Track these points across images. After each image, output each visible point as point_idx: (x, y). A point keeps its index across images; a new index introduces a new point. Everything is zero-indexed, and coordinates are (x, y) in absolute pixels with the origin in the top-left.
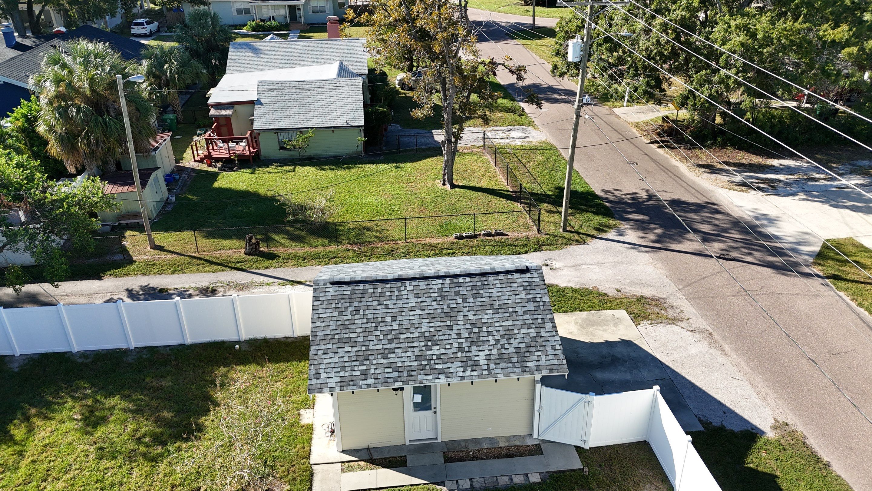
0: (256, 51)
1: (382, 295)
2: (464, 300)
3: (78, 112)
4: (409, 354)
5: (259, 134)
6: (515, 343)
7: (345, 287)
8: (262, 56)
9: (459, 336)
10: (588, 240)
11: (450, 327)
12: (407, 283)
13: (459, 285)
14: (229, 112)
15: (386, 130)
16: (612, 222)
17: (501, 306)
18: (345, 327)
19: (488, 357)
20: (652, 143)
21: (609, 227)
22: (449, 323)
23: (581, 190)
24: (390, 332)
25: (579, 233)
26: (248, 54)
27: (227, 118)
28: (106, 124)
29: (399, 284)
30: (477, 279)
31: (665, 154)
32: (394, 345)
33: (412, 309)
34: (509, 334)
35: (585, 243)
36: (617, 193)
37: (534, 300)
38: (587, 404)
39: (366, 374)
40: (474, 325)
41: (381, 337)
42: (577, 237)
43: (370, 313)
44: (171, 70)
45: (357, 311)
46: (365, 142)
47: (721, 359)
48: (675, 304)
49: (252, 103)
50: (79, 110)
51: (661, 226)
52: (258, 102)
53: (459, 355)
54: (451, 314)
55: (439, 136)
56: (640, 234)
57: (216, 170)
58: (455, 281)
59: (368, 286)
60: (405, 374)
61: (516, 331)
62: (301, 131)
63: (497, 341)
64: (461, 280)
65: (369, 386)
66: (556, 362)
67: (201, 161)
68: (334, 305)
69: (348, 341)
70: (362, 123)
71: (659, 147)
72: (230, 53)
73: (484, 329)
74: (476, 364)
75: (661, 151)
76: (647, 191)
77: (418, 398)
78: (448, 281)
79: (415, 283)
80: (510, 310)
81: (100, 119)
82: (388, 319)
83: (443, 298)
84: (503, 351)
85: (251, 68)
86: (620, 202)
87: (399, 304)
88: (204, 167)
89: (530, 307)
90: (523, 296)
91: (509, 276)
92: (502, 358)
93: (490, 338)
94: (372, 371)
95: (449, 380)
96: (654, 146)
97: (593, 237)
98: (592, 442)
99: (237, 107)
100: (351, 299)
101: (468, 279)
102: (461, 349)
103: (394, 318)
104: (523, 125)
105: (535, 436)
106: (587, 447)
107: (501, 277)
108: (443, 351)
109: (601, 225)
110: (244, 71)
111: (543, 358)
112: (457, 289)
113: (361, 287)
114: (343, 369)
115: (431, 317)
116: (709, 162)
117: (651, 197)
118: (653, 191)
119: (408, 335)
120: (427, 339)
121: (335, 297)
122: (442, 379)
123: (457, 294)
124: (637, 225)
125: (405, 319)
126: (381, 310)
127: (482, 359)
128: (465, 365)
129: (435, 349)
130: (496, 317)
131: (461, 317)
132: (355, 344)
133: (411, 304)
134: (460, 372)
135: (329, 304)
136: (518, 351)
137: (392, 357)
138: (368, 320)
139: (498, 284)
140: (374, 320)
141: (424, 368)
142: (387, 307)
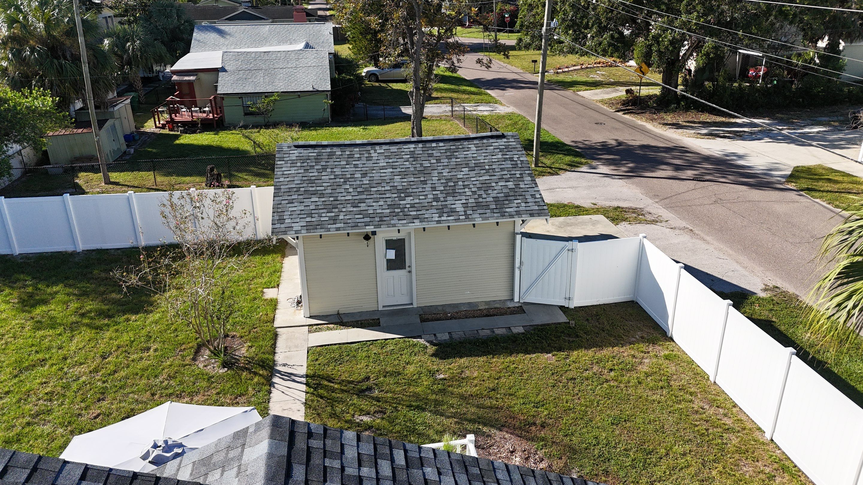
0: (221, 33)
1: (351, 156)
2: (438, 161)
3: (32, 52)
4: (381, 203)
5: (223, 99)
6: (494, 194)
7: (311, 150)
8: (228, 37)
9: (434, 189)
10: (560, 172)
11: (424, 182)
12: (377, 148)
13: (433, 149)
14: (192, 78)
15: (353, 106)
16: (583, 160)
17: (477, 165)
18: (311, 182)
19: (465, 206)
20: (618, 111)
21: (581, 163)
22: (422, 179)
23: (550, 141)
24: (360, 186)
25: (551, 168)
26: (212, 36)
27: (190, 83)
28: (61, 68)
29: (369, 148)
30: (451, 143)
31: (631, 118)
32: (364, 197)
33: (383, 168)
34: (486, 187)
35: (558, 174)
36: (586, 143)
37: (511, 159)
38: (570, 253)
39: (334, 220)
40: (450, 180)
41: (351, 190)
42: (549, 170)
43: (338, 171)
44: (133, 49)
45: (324, 168)
46: (332, 105)
47: (704, 246)
48: (652, 211)
49: (216, 71)
50: (33, 50)
51: (632, 162)
52: (223, 69)
53: (434, 203)
54: (425, 171)
55: (408, 110)
56: (612, 167)
57: (179, 133)
58: (428, 145)
59: (335, 149)
60: (377, 219)
61: (494, 184)
62: (267, 95)
63: (474, 193)
64: (434, 145)
65: (338, 229)
66: (537, 208)
67: (163, 126)
68: (299, 164)
69: (314, 193)
70: (329, 88)
71: (624, 114)
72: (194, 34)
73: (460, 183)
74: (453, 211)
75: (627, 116)
76: (616, 140)
77: (392, 254)
78: (420, 145)
79: (385, 147)
80: (487, 167)
81: (55, 61)
82: (358, 175)
83: (415, 159)
84: (481, 200)
85: (215, 47)
86: (590, 148)
87: (370, 164)
88: (166, 131)
89: (508, 165)
90: (500, 156)
91: (485, 141)
92: (478, 205)
93: (467, 190)
94: (341, 217)
95: (425, 225)
96: (620, 114)
97: (566, 170)
98: (577, 302)
99: (201, 75)
100: (317, 159)
101: (441, 144)
102: (436, 199)
103: (364, 175)
104: (490, 103)
105: (516, 299)
106: (572, 306)
107: (476, 142)
108: (417, 201)
109: (573, 162)
110: (209, 50)
111: (523, 204)
112: (430, 152)
113: (328, 150)
114: (310, 215)
115: (404, 174)
116: (674, 121)
117: (620, 144)
118: (621, 139)
119: (380, 189)
120: (399, 191)
121: (300, 158)
122: (417, 223)
123: (430, 155)
124: (609, 162)
125: (376, 176)
126: (350, 169)
127: (459, 207)
128: (441, 212)
129: (409, 200)
130: (472, 174)
131: (435, 173)
132: (322, 195)
133: (382, 163)
134: (436, 217)
135: (293, 163)
136: (496, 200)
137: (363, 206)
138: (336, 177)
139: (473, 148)
140: (343, 176)
141: (397, 214)
142: (356, 166)
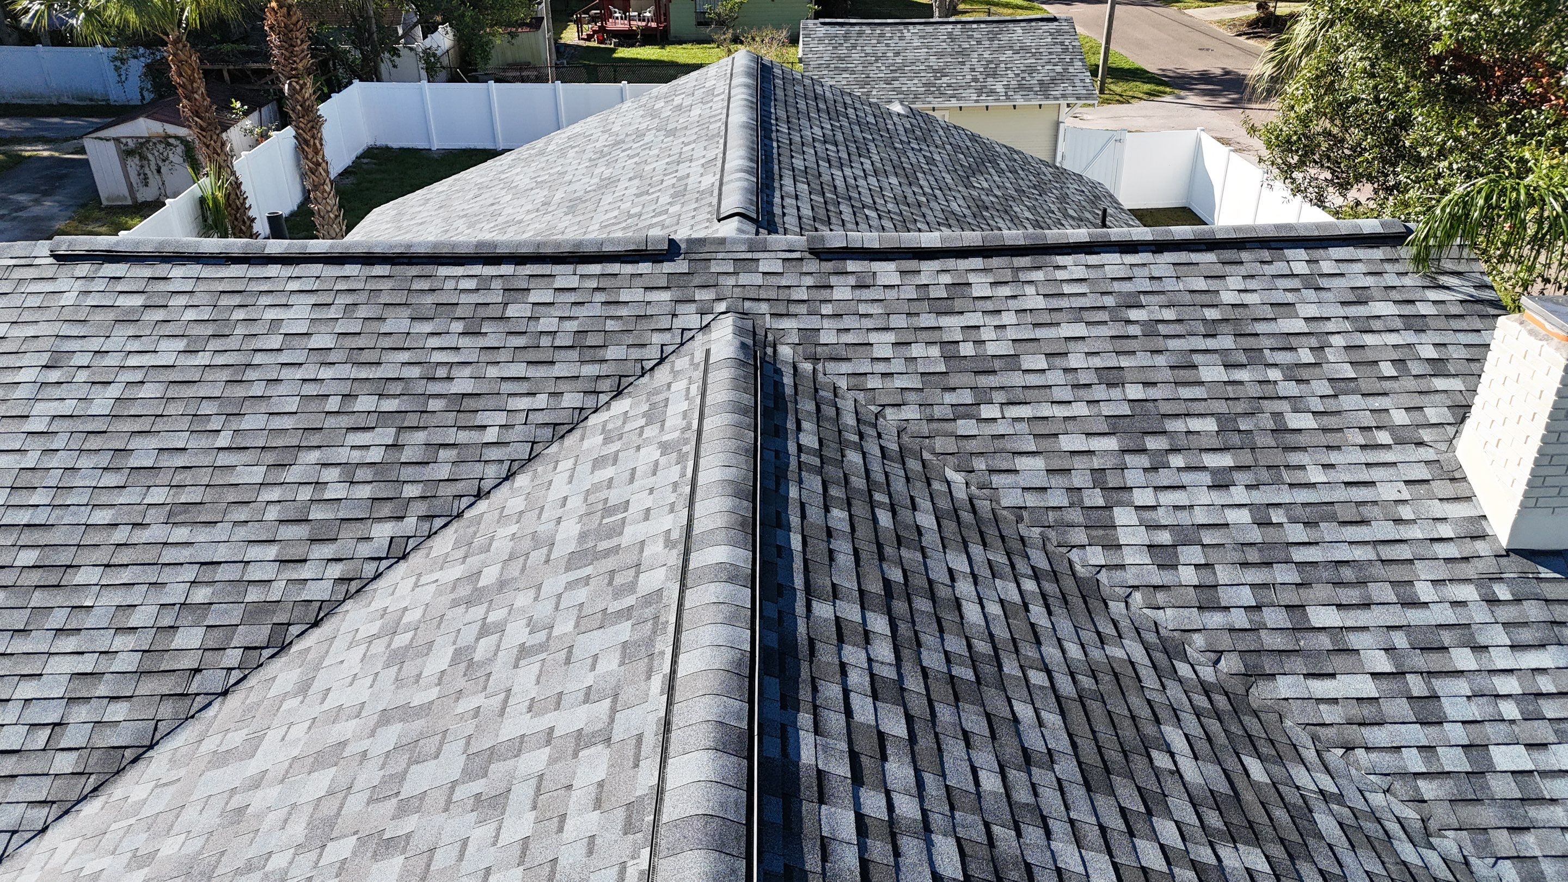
1: (882, 35)
2: (979, 43)
4: (916, 81)
6: (1039, 77)
7: (838, 28)
9: (973, 70)
10: (1133, 101)
11: (963, 63)
12: (911, 27)
13: (973, 30)
16: (1168, 89)
17: (1022, 48)
18: (841, 59)
19: (1007, 87)
20: (1240, 35)
21: (1165, 93)
22: (960, 60)
23: (1127, 67)
24: (893, 65)
25: (1121, 96)
29: (901, 27)
30: (994, 25)
31: (1256, 44)
32: (898, 75)
34: (1031, 70)
35: (1129, 103)
36: (1179, 71)
37: (1062, 44)
38: (1118, 143)
40: (991, 62)
41: (883, 68)
42: (1118, 98)
43: (868, 49)
51: (1236, 93)
53: (973, 84)
54: (963, 53)
56: (1207, 98)
57: (612, 46)
58: (967, 26)
59: (864, 28)
60: (912, 96)
61: (1039, 68)
63: (1017, 75)
64: (975, 26)
66: (1085, 92)
67: (589, 38)
68: (827, 41)
69: (845, 70)
71: (1248, 38)
73: (1002, 65)
74: (992, 92)
75: (1251, 42)
76: (1223, 69)
78: (959, 26)
80: (1034, 51)
82: (890, 54)
83: (953, 40)
84: (1024, 82)
86: (1183, 77)
87: (902, 43)
88: (594, 44)
89: (1058, 49)
90: (1049, 40)
91: (1033, 24)
92: (1021, 87)
93: (1009, 72)
94: (874, 93)
95: (962, 104)
96: (1242, 38)
97: (1141, 99)
100: (846, 37)
101: (983, 26)
102: (975, 80)
103: (897, 54)
107: (1022, 24)
108: (955, 81)
109: (1154, 90)
111: (1070, 88)
112: (970, 33)
113: (857, 28)
115: (940, 55)
118: (1230, 68)
119: (914, 68)
120: (935, 71)
121: (827, 35)
122: (954, 101)
123: (971, 37)
124: (1205, 93)
125: (910, 55)
126: (881, 48)
127: (999, 88)
128: (980, 92)
129: (945, 80)
130: (1016, 56)
131: (975, 55)
132: (853, 72)
133: (916, 43)
134: (974, 97)
135: (821, 40)
136: (1041, 83)
137: (896, 84)
138: (867, 55)
139: (1019, 30)
140: (874, 55)
141: (933, 93)
142: (888, 45)
